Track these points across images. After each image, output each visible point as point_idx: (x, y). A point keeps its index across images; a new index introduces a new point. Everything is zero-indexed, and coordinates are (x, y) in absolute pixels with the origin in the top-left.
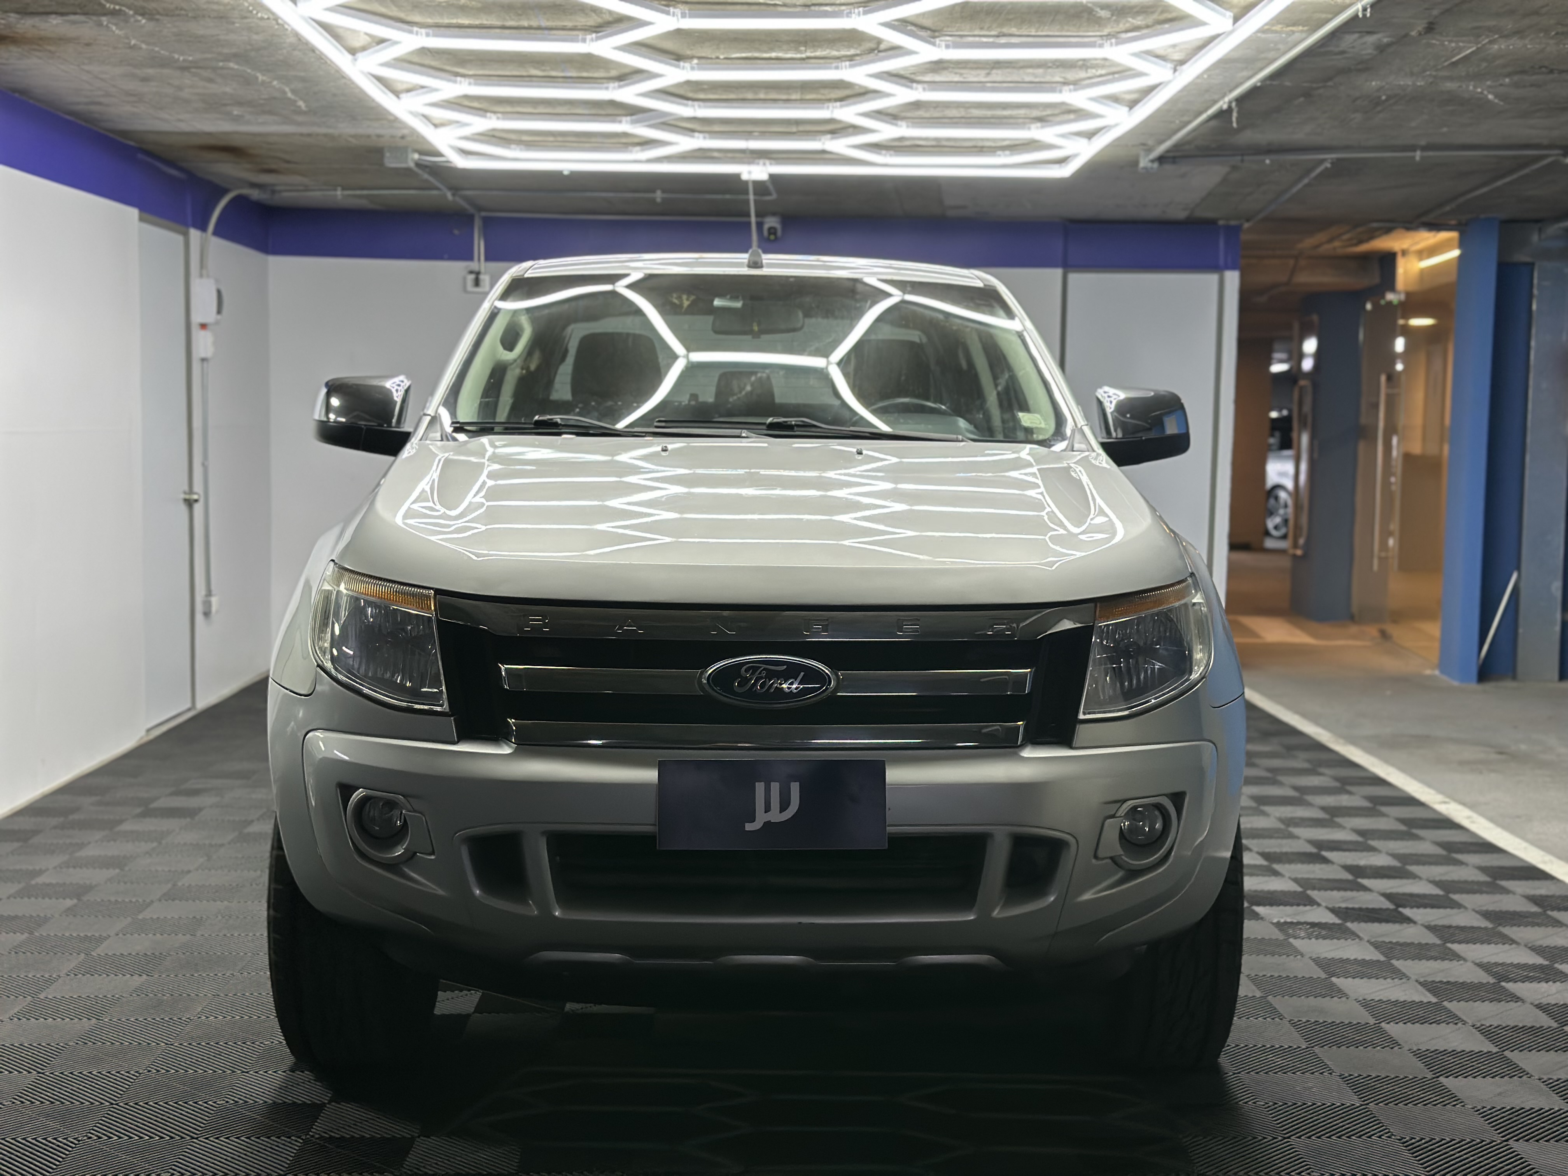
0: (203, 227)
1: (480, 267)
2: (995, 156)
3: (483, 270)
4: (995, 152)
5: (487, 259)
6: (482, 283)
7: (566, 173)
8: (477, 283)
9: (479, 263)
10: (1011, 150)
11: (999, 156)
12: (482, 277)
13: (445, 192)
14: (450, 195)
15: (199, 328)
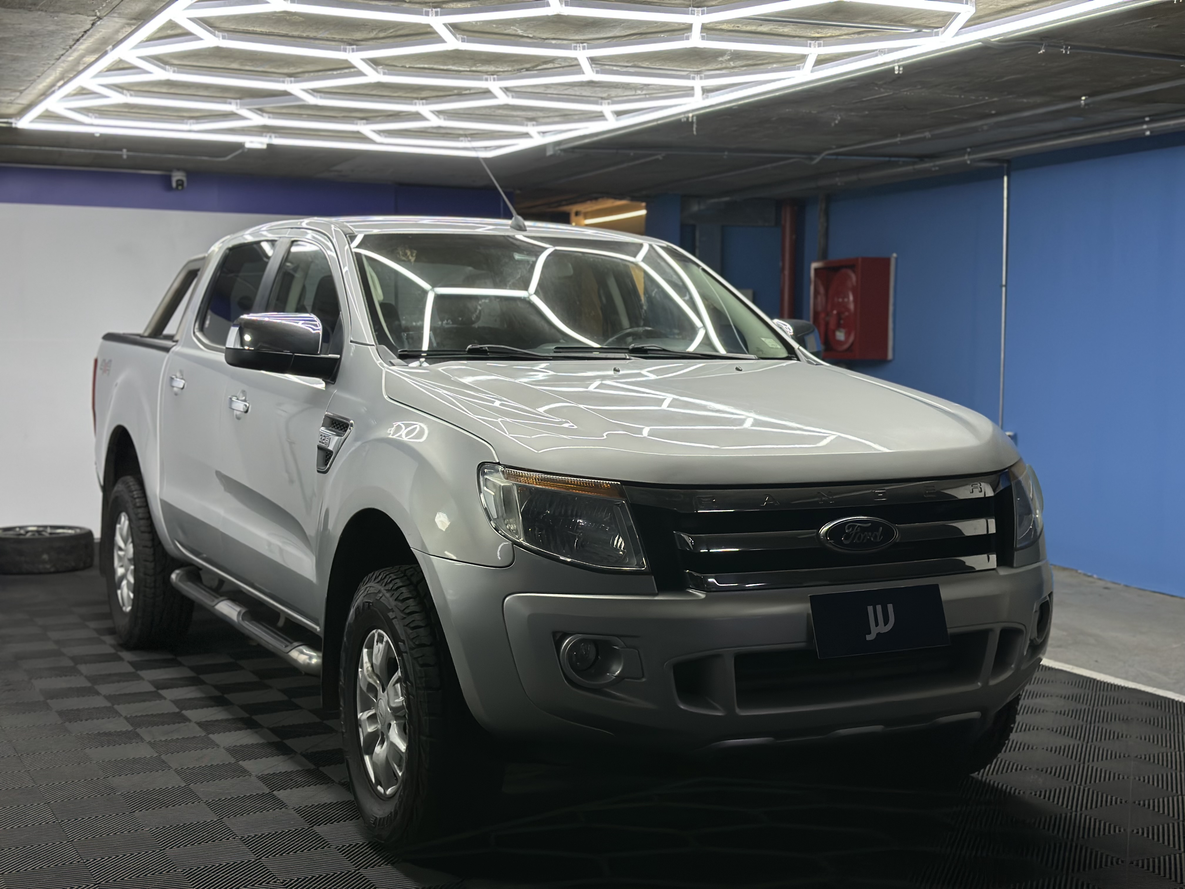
2: (458, 141)
4: (458, 138)
10: (471, 137)
11: (462, 141)
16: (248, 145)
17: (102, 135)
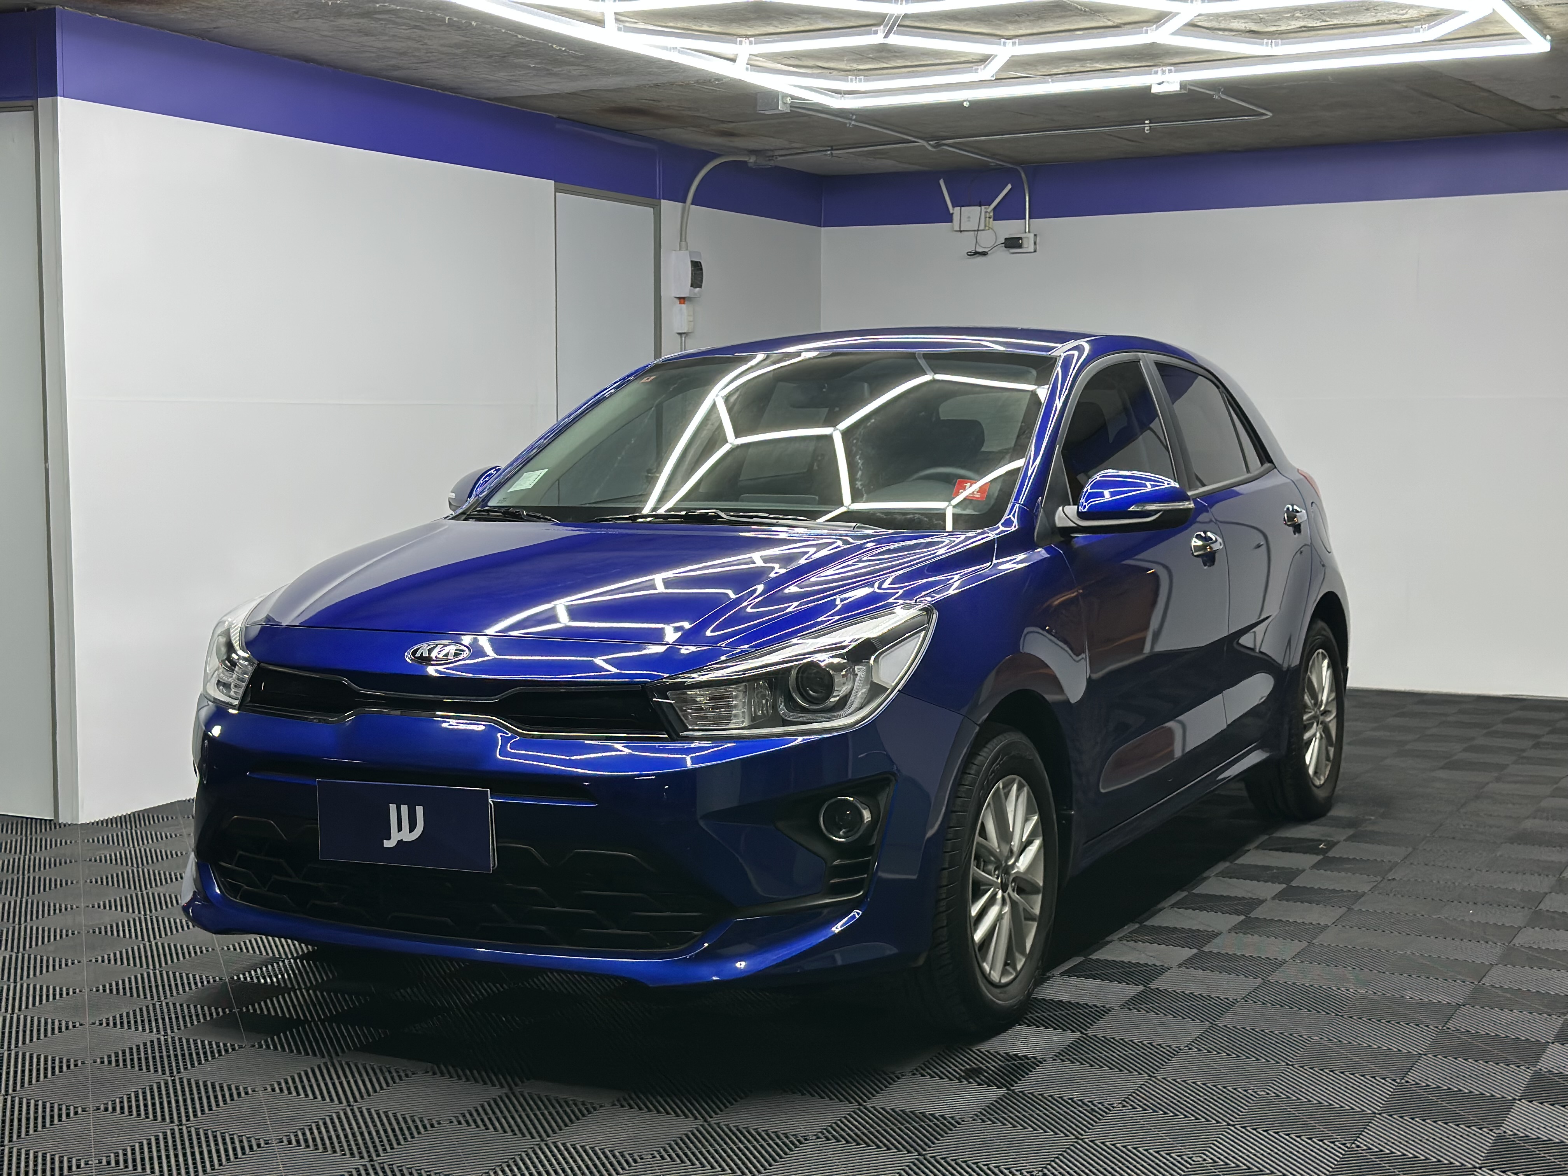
0: (683, 200)
2: (1413, 31)
3: (1027, 229)
5: (1033, 216)
6: (1025, 242)
7: (966, 104)
9: (1025, 222)
10: (1427, 23)
13: (922, 142)
14: (928, 146)
15: (677, 301)
16: (1155, 90)
17: (974, 104)
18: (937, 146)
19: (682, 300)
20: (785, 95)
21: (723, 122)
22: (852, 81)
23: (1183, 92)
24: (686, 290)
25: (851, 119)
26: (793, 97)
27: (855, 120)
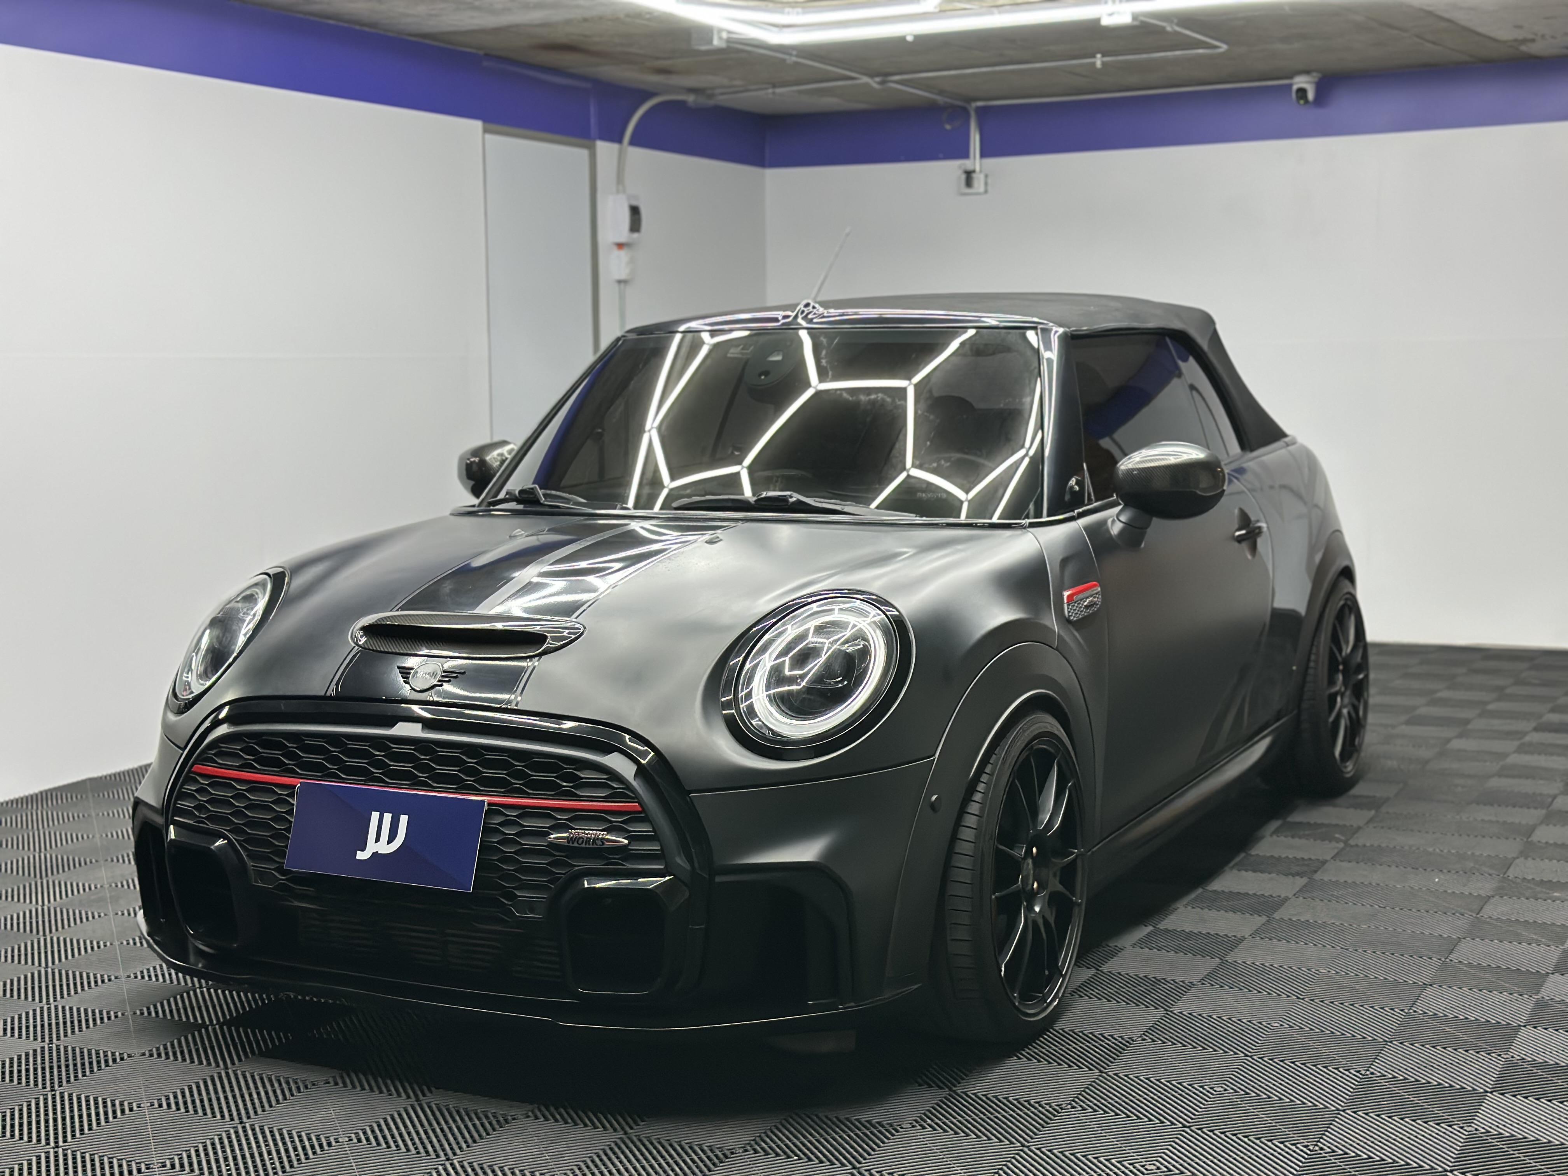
0: (619, 140)
1: (974, 165)
3: (978, 169)
5: (983, 155)
6: (976, 183)
7: (910, 38)
8: (969, 182)
9: (975, 162)
12: (974, 175)
13: (865, 79)
14: (874, 83)
15: (615, 248)
17: (918, 38)
18: (882, 83)
19: (620, 246)
20: (720, 30)
21: (658, 58)
22: (789, 13)
23: (1136, 23)
24: (623, 233)
25: (790, 55)
26: (729, 32)
27: (797, 56)
